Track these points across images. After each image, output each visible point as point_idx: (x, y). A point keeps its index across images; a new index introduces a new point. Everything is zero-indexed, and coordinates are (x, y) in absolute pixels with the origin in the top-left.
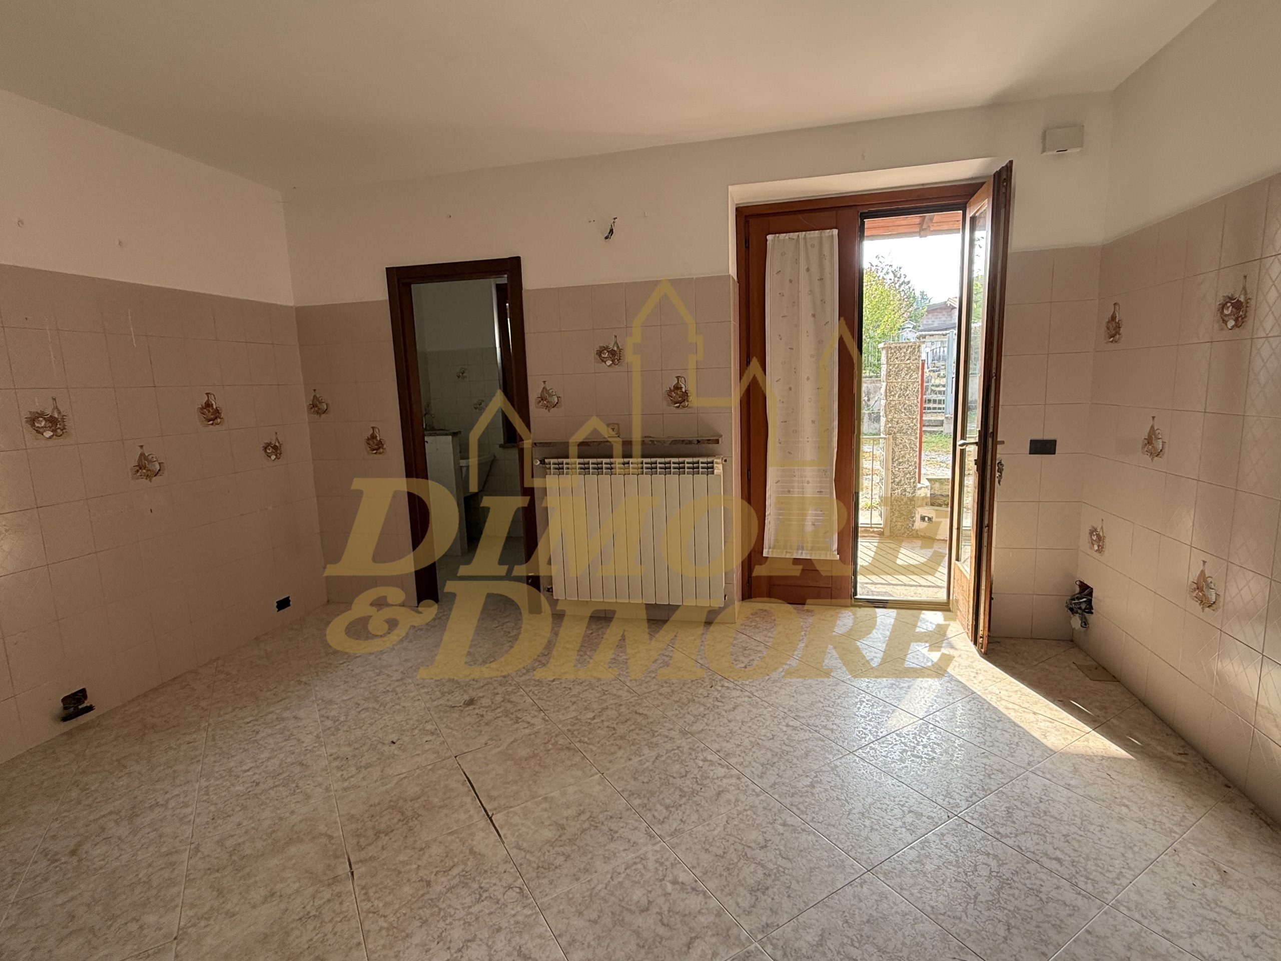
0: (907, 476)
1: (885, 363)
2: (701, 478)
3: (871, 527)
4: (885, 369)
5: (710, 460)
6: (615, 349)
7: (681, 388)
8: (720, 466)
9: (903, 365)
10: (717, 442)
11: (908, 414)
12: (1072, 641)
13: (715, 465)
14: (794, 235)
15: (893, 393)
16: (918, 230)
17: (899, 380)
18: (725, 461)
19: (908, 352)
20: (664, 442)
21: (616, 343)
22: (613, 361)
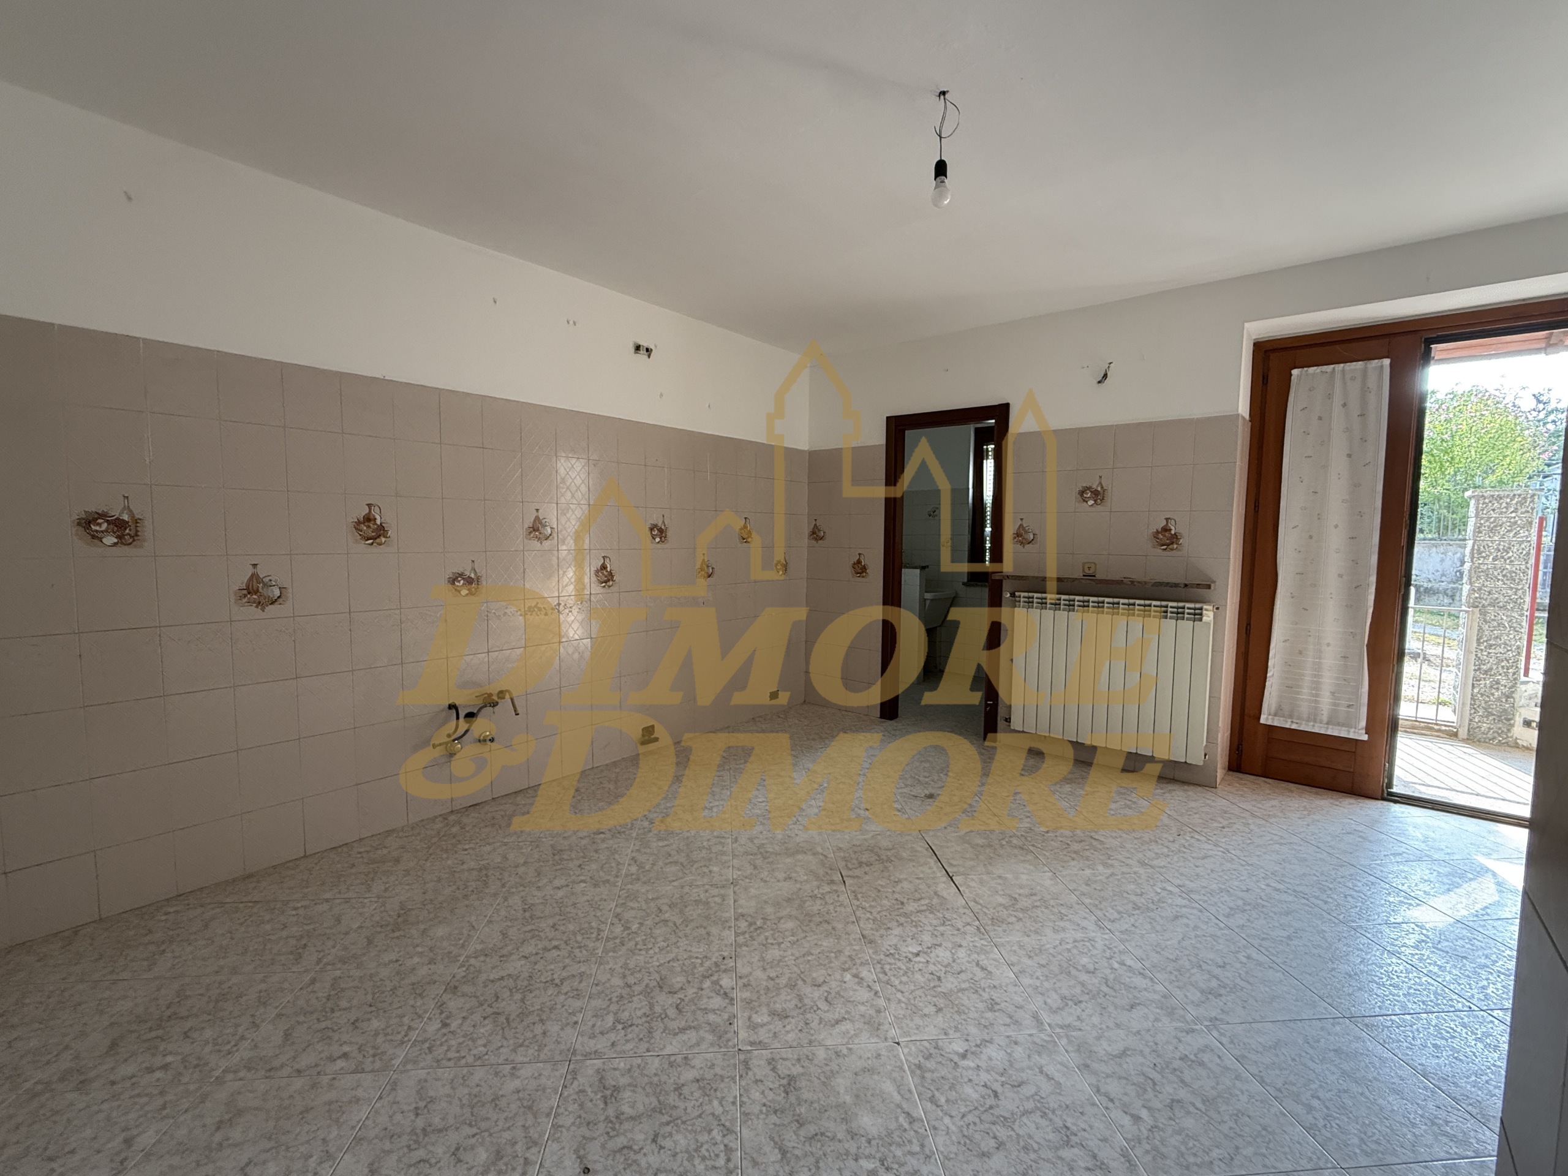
0: (1503, 664)
1: (1473, 515)
2: (1186, 625)
3: (1437, 724)
4: (1473, 524)
5: (1198, 606)
6: (1099, 489)
7: (1170, 530)
8: (1211, 614)
9: (1504, 520)
10: (1209, 587)
11: (1508, 582)
13: (1204, 612)
14: (1328, 368)
15: (1484, 554)
16: (1544, 345)
17: (1496, 538)
18: (1217, 609)
19: (1514, 502)
20: (1146, 583)
21: (1100, 484)
22: (1095, 501)
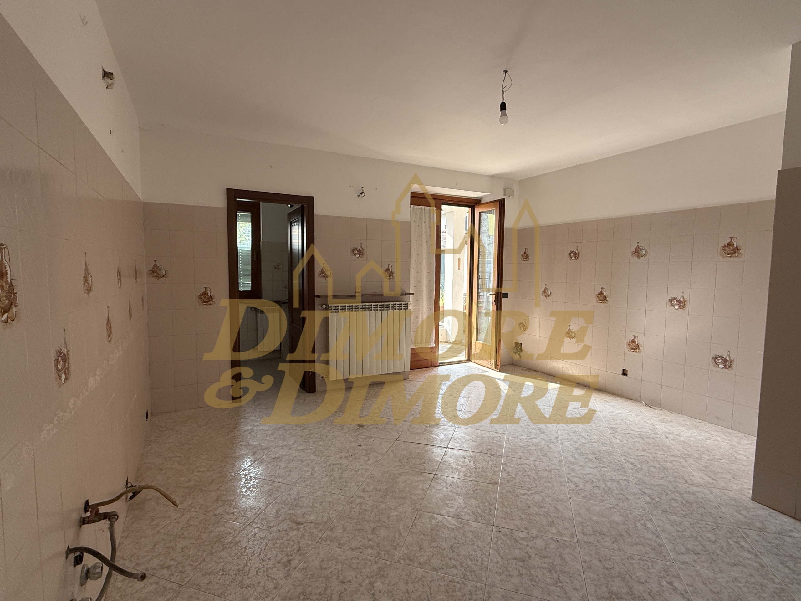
6: (361, 249)
7: (390, 270)
12: (513, 364)
13: (408, 305)
14: (420, 207)
21: (361, 247)
22: (359, 255)
